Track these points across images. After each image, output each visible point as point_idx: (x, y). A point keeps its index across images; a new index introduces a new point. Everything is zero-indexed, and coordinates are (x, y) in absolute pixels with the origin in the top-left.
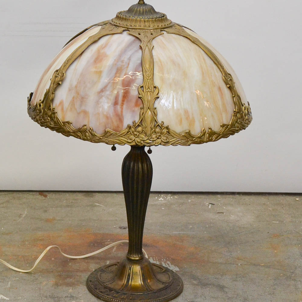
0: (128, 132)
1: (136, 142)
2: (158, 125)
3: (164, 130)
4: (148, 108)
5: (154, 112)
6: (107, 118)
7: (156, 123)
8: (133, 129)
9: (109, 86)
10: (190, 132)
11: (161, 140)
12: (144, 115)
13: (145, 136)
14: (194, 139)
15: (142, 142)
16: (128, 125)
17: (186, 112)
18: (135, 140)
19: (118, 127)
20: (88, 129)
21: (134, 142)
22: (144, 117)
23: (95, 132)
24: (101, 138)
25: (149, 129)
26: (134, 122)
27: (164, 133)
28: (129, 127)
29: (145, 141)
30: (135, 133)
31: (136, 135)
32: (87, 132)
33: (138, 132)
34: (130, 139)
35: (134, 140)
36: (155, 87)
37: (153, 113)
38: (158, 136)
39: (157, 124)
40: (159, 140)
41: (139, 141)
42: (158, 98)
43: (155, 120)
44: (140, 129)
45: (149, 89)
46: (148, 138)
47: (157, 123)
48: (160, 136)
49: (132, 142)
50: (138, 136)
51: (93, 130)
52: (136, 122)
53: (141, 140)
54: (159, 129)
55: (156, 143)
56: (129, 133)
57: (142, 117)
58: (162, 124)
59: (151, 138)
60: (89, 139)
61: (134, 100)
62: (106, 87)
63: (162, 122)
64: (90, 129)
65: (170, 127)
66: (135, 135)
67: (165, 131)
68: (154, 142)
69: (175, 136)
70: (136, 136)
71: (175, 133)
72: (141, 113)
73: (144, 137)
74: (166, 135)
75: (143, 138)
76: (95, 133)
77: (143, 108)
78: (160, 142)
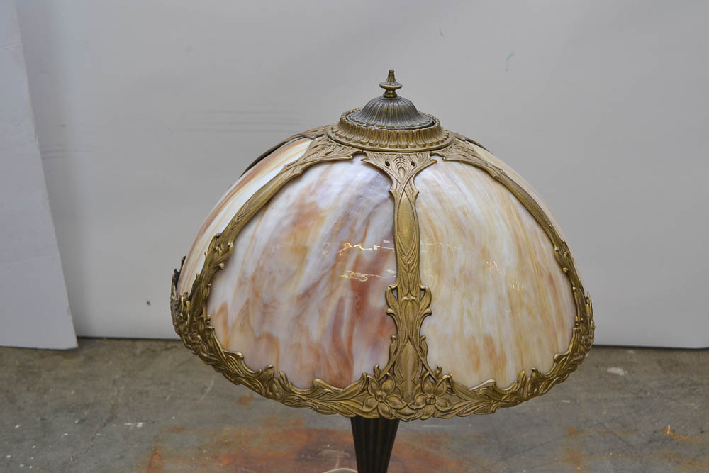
0: (363, 391)
1: (381, 412)
2: (430, 375)
3: (441, 386)
4: (409, 338)
5: (420, 348)
6: (318, 356)
7: (424, 370)
8: (374, 385)
9: (321, 286)
10: (495, 385)
11: (435, 407)
12: (398, 353)
13: (400, 400)
14: (503, 398)
15: (393, 412)
16: (363, 376)
17: (489, 341)
18: (379, 407)
19: (341, 377)
20: (275, 376)
21: (376, 411)
22: (399, 357)
23: (292, 384)
24: (304, 398)
25: (410, 384)
26: (376, 370)
27: (441, 392)
28: (365, 380)
29: (401, 411)
30: (379, 393)
31: (381, 396)
32: (274, 382)
33: (385, 391)
34: (368, 406)
35: (377, 407)
36: (424, 290)
37: (418, 349)
38: (428, 400)
39: (428, 373)
40: (430, 408)
41: (387, 409)
42: (430, 314)
43: (423, 365)
44: (388, 384)
45: (409, 294)
46: (406, 404)
47: (427, 371)
48: (434, 398)
49: (371, 411)
50: (386, 398)
51: (287, 380)
52: (381, 368)
53: (392, 408)
54: (430, 384)
55: (425, 413)
56: (366, 392)
57: (394, 357)
58: (438, 372)
59: (413, 404)
60: (279, 397)
61: (377, 319)
62: (315, 285)
63: (438, 368)
64: (281, 376)
65: (454, 379)
66: (377, 397)
67: (443, 387)
68: (420, 411)
69: (464, 397)
70: (380, 400)
71: (465, 391)
72: (393, 351)
73: (397, 401)
74: (447, 396)
75: (395, 404)
76: (290, 385)
77: (397, 339)
78: (432, 412)
